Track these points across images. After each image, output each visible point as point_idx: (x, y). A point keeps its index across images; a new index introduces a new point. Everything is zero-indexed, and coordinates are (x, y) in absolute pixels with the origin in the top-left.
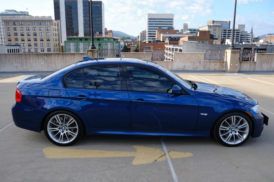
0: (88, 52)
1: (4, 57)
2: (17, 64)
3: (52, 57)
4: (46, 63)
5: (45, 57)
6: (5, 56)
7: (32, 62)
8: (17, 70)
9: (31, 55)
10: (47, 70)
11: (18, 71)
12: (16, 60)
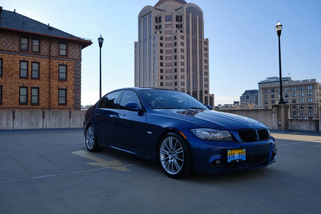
0: (272, 108)
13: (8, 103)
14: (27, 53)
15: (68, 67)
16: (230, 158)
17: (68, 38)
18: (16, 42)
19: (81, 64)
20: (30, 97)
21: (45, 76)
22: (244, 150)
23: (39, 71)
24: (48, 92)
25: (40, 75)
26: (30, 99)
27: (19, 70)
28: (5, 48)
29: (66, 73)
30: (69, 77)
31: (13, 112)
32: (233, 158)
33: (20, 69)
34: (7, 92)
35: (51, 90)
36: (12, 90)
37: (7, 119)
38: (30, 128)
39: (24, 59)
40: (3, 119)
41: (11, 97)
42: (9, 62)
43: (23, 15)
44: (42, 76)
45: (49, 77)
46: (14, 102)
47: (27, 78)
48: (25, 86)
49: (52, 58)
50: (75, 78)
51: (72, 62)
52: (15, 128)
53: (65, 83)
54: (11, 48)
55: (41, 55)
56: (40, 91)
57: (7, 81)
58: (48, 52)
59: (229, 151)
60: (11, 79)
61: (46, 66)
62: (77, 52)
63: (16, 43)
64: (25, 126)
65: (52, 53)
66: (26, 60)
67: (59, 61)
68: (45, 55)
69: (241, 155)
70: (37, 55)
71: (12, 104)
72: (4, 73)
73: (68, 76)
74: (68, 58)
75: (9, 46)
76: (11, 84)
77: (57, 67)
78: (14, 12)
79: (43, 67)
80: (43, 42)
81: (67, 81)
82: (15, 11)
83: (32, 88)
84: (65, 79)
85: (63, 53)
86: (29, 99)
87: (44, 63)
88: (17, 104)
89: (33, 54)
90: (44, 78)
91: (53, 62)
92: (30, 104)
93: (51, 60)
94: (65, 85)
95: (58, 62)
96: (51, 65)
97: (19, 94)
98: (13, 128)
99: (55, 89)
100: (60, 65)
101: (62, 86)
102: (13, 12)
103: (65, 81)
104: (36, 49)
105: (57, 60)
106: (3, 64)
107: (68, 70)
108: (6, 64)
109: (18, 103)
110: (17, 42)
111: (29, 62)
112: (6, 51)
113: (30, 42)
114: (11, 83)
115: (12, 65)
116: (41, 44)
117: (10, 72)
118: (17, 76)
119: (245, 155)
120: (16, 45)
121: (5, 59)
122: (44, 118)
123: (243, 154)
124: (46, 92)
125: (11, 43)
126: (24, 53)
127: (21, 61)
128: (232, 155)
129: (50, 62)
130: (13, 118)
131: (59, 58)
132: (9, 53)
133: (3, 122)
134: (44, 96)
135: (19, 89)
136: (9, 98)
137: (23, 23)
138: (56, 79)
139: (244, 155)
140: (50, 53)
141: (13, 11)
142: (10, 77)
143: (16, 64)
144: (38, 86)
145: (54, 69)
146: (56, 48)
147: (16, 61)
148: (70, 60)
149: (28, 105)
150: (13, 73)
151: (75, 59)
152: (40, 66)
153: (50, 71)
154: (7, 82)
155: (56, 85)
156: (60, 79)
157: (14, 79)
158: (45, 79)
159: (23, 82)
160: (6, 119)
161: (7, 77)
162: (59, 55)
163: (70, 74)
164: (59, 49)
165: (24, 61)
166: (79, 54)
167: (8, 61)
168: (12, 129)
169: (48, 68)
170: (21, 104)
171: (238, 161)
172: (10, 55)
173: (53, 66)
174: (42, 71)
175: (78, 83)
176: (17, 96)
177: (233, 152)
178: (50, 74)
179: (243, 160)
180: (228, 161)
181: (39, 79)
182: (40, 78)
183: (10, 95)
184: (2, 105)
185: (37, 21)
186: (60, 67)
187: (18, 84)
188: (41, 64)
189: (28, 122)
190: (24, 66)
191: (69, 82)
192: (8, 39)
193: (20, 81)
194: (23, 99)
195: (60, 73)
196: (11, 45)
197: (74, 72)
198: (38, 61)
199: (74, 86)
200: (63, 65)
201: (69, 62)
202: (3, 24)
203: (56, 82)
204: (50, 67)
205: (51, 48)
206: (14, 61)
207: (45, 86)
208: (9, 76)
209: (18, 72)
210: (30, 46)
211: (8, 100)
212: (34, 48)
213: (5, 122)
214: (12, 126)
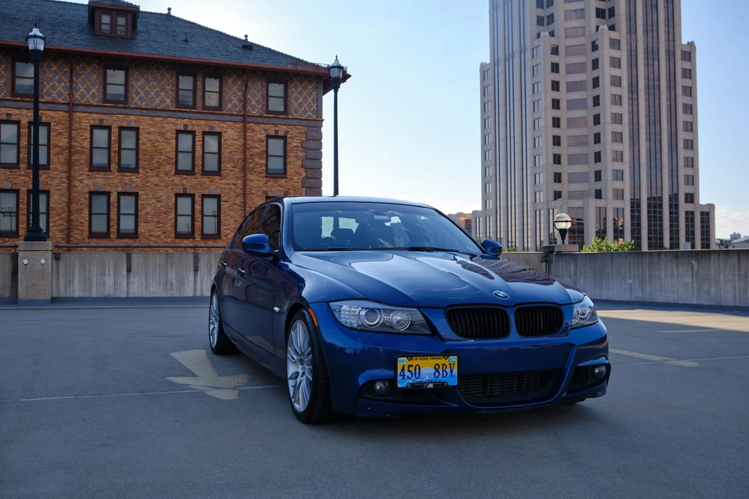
1: (610, 261)
2: (631, 282)
3: (710, 261)
4: (695, 281)
5: (694, 262)
6: (612, 259)
7: (663, 276)
8: (631, 296)
9: (663, 256)
10: (695, 302)
11: (633, 300)
12: (632, 270)
13: (152, 233)
14: (193, 112)
15: (288, 141)
16: (403, 378)
17: (290, 67)
18: (168, 86)
19: (322, 131)
20: (198, 218)
21: (235, 167)
22: (454, 359)
23: (219, 153)
24: (242, 205)
25: (222, 165)
26: (200, 223)
27: (174, 153)
28: (144, 103)
29: (285, 157)
30: (292, 166)
31: (127, 258)
32: (414, 378)
33: (177, 152)
34: (149, 209)
35: (248, 201)
36: (159, 201)
38: (164, 295)
39: (186, 126)
41: (157, 220)
42: (152, 136)
43: (188, 20)
44: (227, 166)
45: (244, 169)
46: (165, 233)
47: (191, 173)
48: (188, 191)
49: (249, 120)
50: (307, 169)
51: (297, 129)
52: (131, 296)
53: (283, 181)
54: (158, 101)
55: (224, 114)
56: (222, 203)
57: (147, 182)
58: (240, 106)
59: (399, 359)
60: (157, 175)
61: (237, 142)
62: (312, 100)
63: (167, 88)
64: (156, 290)
65: (249, 108)
66: (189, 128)
67: (267, 127)
68: (235, 113)
69: (441, 371)
70: (216, 116)
71: (159, 236)
72: (141, 162)
73: (288, 164)
74: (289, 118)
75: (152, 97)
76: (157, 188)
77: (263, 141)
78: (168, 17)
79: (229, 143)
80: (230, 82)
81: (286, 178)
82: (169, 13)
83: (204, 196)
84: (282, 172)
85: (276, 105)
86: (198, 224)
87: (231, 133)
88: (170, 237)
89: (205, 113)
90: (232, 171)
91: (253, 131)
92: (200, 236)
93: (248, 126)
94: (282, 187)
95: (266, 130)
96: (248, 138)
97: (174, 212)
98: (128, 294)
99: (257, 199)
100: (269, 137)
101: (273, 189)
102: (166, 15)
103: (282, 178)
104: (212, 100)
105: (262, 126)
106: (140, 141)
107: (288, 148)
108: (145, 140)
109: (171, 233)
110: (170, 87)
111: (197, 133)
112: (147, 109)
113: (199, 84)
114: (156, 185)
115: (158, 142)
116: (224, 86)
117: (155, 161)
118: (170, 168)
119: (455, 371)
120: (167, 93)
121: (143, 129)
122: (196, 270)
123: (448, 370)
124: (236, 206)
125: (158, 89)
126: (185, 112)
127: (178, 132)
128: (412, 369)
129: (245, 130)
130: (128, 271)
131: (266, 119)
132: (153, 114)
134: (232, 217)
135: (174, 199)
136: (153, 222)
137: (184, 39)
138: (260, 173)
139: (452, 371)
140: (244, 107)
141: (166, 12)
142: (155, 171)
143: (166, 139)
144: (217, 192)
145: (256, 148)
146: (261, 93)
147: (169, 131)
148: (294, 122)
149: (195, 238)
150: (161, 161)
151: (306, 120)
152: (223, 141)
153: (244, 152)
154: (149, 184)
155: (260, 187)
156: (269, 172)
157: (162, 175)
158: (234, 175)
159: (184, 182)
160: (112, 273)
161: (148, 171)
162: (268, 112)
163: (294, 159)
164: (268, 96)
165: (185, 132)
166: (317, 106)
167: (149, 133)
168: (125, 296)
169: (240, 146)
170: (179, 236)
171: (431, 386)
172: (155, 119)
173: (253, 140)
174: (227, 155)
175: (314, 180)
176: (169, 217)
177: (414, 362)
178: (245, 160)
179: (450, 384)
180: (399, 386)
181: (220, 175)
182: (222, 172)
183: (155, 214)
184: (137, 240)
185: (218, 32)
186: (270, 141)
187: (173, 189)
188: (225, 136)
189: (160, 281)
190: (185, 143)
191: (292, 179)
192: (150, 82)
193: (177, 179)
194: (184, 225)
195: (269, 158)
196: (158, 94)
197: (304, 154)
198: (218, 130)
199: (304, 189)
200: (276, 137)
201: (291, 129)
202: (141, 45)
203: (260, 179)
204: (245, 144)
205: (249, 96)
206: (163, 133)
207: (235, 192)
208: (152, 170)
209: (172, 159)
210: (199, 93)
211: (151, 226)
212: (209, 97)
213: (109, 280)
214: (125, 289)
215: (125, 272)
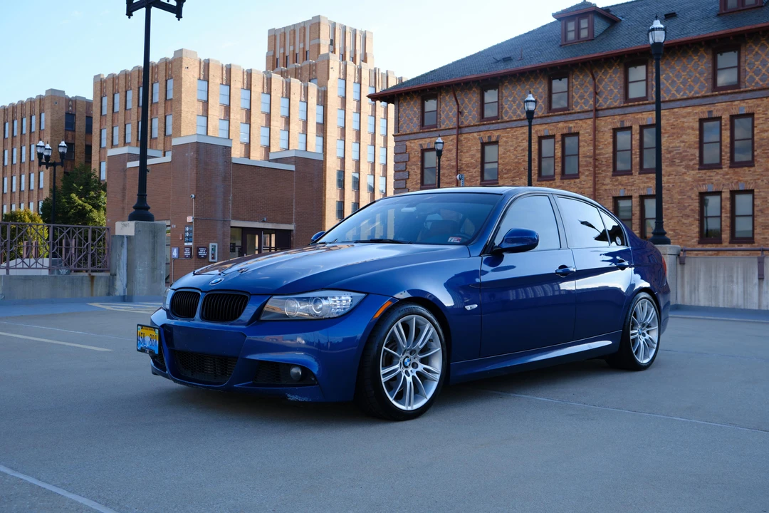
16: (139, 343)
22: (157, 332)
31: (759, 262)
32: (143, 343)
37: (745, 280)
40: (735, 280)
52: (764, 308)
59: (139, 327)
69: (152, 340)
98: (760, 306)
119: (157, 342)
123: (155, 340)
128: (142, 336)
130: (759, 279)
133: (735, 287)
160: (740, 280)
168: (757, 308)
171: (148, 352)
177: (143, 331)
179: (155, 353)
213: (738, 289)
214: (756, 299)
215: (756, 280)
